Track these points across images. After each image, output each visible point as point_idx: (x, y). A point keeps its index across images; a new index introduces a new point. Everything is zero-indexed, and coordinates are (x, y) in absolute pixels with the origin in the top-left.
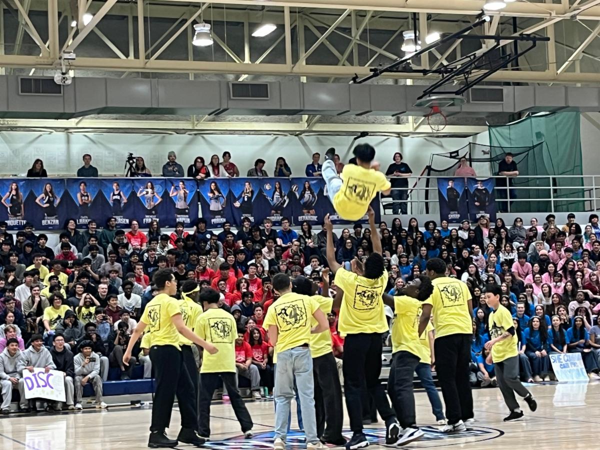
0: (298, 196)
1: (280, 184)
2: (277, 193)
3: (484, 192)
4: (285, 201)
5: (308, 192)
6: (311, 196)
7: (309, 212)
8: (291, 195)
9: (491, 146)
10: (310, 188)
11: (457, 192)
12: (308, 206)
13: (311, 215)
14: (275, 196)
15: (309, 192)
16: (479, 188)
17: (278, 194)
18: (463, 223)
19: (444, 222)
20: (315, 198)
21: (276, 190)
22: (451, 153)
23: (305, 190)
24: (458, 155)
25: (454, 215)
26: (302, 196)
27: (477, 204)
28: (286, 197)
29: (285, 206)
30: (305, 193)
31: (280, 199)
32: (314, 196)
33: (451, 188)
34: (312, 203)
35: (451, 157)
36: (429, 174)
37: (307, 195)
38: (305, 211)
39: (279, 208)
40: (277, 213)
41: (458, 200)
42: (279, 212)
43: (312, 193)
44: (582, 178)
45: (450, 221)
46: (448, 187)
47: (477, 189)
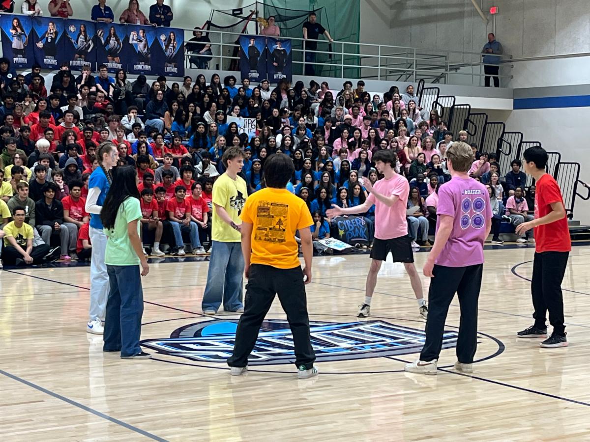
0: (103, 42)
1: (85, 27)
2: (81, 36)
3: (282, 52)
4: (89, 45)
5: (113, 39)
6: (116, 43)
7: (114, 60)
8: (96, 40)
9: (264, 4)
10: (115, 35)
11: (258, 51)
12: (113, 53)
13: (116, 63)
14: (80, 40)
15: (114, 39)
16: (278, 48)
17: (83, 37)
18: (262, 82)
19: (246, 80)
20: (120, 45)
21: (80, 34)
22: (234, 11)
23: (110, 36)
24: (241, 13)
25: (254, 74)
26: (107, 42)
27: (275, 64)
28: (90, 42)
29: (89, 51)
30: (110, 39)
31: (85, 43)
32: (119, 43)
33: (252, 46)
34: (117, 50)
35: (234, 15)
36: (208, 29)
37: (113, 42)
38: (110, 58)
39: (83, 53)
40: (80, 57)
41: (259, 58)
42: (83, 56)
43: (117, 40)
44: (358, 46)
45: (251, 80)
46: (250, 45)
47: (276, 50)
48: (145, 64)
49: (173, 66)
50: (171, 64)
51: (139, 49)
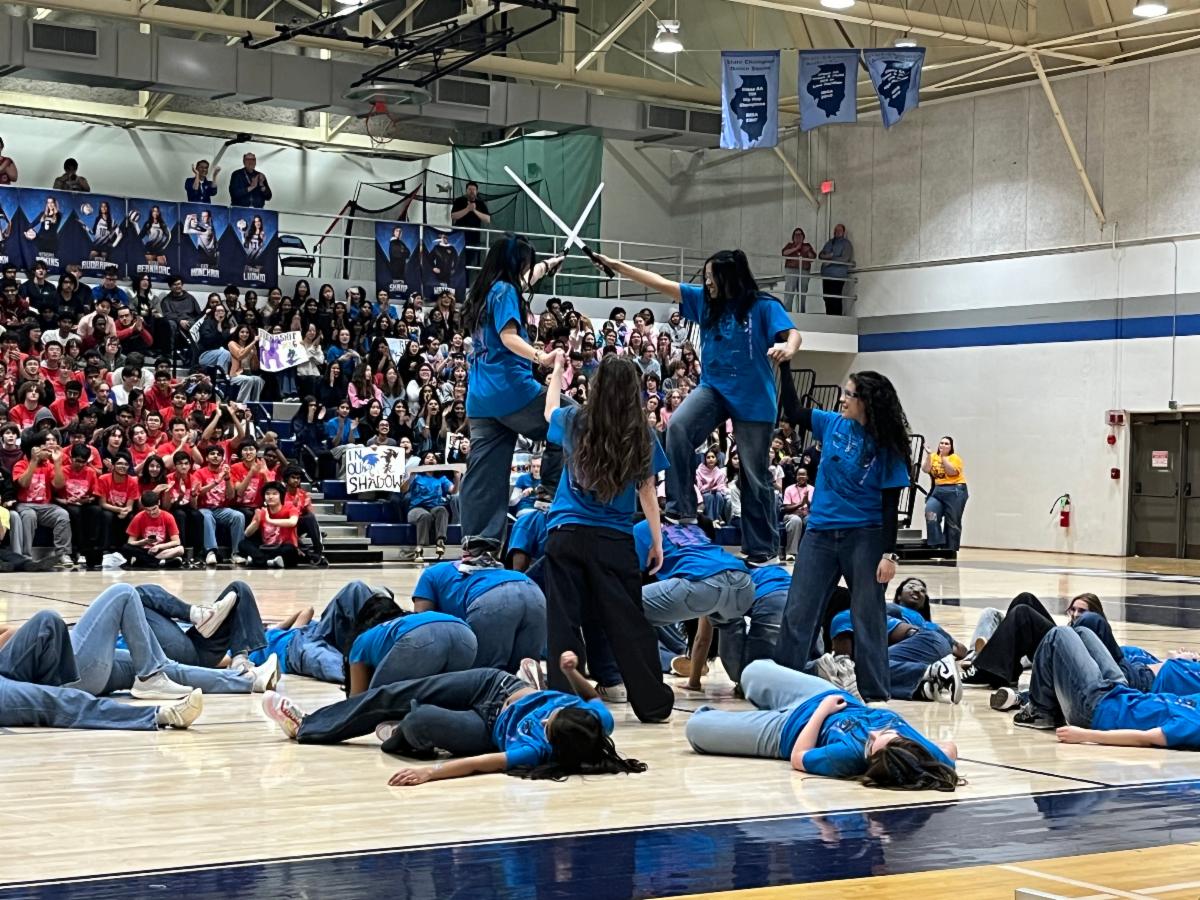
0: (138, 230)
1: (108, 206)
2: (102, 221)
3: (449, 252)
4: (115, 237)
5: (155, 226)
6: (161, 231)
7: (156, 260)
9: (454, 177)
10: (160, 220)
11: (406, 248)
12: (155, 249)
13: (160, 264)
14: (99, 227)
15: (158, 225)
16: (442, 244)
17: (104, 223)
19: (383, 292)
20: (168, 236)
21: (100, 217)
22: (392, 184)
23: (151, 221)
24: (403, 188)
25: (399, 286)
26: (146, 231)
27: (436, 270)
28: (117, 230)
29: (115, 244)
30: (151, 226)
31: (108, 232)
32: (165, 234)
33: (397, 242)
34: (161, 243)
35: (392, 190)
36: (352, 214)
37: (155, 230)
38: (149, 257)
39: (103, 248)
40: (100, 255)
41: (407, 261)
42: (104, 254)
43: (163, 227)
44: (598, 243)
45: (392, 295)
46: (393, 238)
47: (438, 247)
48: (210, 268)
49: (258, 270)
50: (254, 267)
51: (199, 243)
